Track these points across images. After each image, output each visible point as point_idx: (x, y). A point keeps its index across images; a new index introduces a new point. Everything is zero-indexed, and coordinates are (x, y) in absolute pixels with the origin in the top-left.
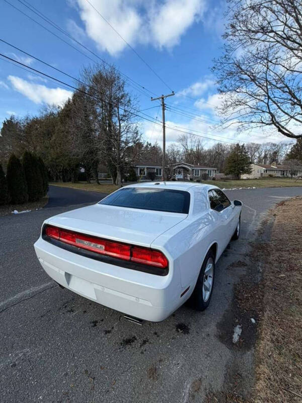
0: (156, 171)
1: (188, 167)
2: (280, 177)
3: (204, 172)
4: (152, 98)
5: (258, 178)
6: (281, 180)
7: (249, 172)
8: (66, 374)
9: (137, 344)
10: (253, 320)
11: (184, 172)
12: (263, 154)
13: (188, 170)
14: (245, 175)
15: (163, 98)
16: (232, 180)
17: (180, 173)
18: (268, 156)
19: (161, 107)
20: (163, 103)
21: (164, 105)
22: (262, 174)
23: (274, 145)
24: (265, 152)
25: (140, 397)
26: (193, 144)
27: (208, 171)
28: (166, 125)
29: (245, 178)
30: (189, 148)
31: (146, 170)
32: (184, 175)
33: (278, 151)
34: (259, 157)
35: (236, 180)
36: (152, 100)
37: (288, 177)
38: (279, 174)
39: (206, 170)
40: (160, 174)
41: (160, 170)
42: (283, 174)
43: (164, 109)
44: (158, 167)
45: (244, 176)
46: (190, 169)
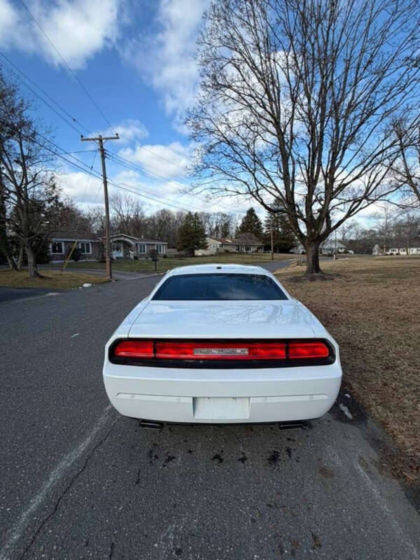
0: (80, 247)
1: (129, 241)
2: (235, 253)
3: (151, 248)
4: (82, 136)
5: (214, 254)
6: (237, 256)
7: (205, 247)
8: (253, 521)
9: (283, 456)
10: (347, 395)
11: (124, 248)
12: (214, 226)
13: (130, 245)
14: (200, 250)
15: (101, 140)
16: (186, 257)
17: (118, 249)
18: (220, 228)
19: (99, 154)
20: (102, 147)
21: (102, 150)
22: (218, 249)
23: (224, 215)
24: (217, 222)
25: (338, 495)
26: (130, 208)
27: (157, 246)
28: (108, 180)
29: (200, 254)
30: (125, 214)
31: (63, 244)
32: (124, 251)
33: (229, 222)
34: (210, 229)
35: (191, 257)
36: (82, 140)
37: (243, 252)
38: (234, 250)
39: (153, 245)
40: (88, 251)
41: (88, 245)
42: (238, 249)
43: (103, 157)
44: (84, 240)
45: (199, 253)
46: (133, 243)
